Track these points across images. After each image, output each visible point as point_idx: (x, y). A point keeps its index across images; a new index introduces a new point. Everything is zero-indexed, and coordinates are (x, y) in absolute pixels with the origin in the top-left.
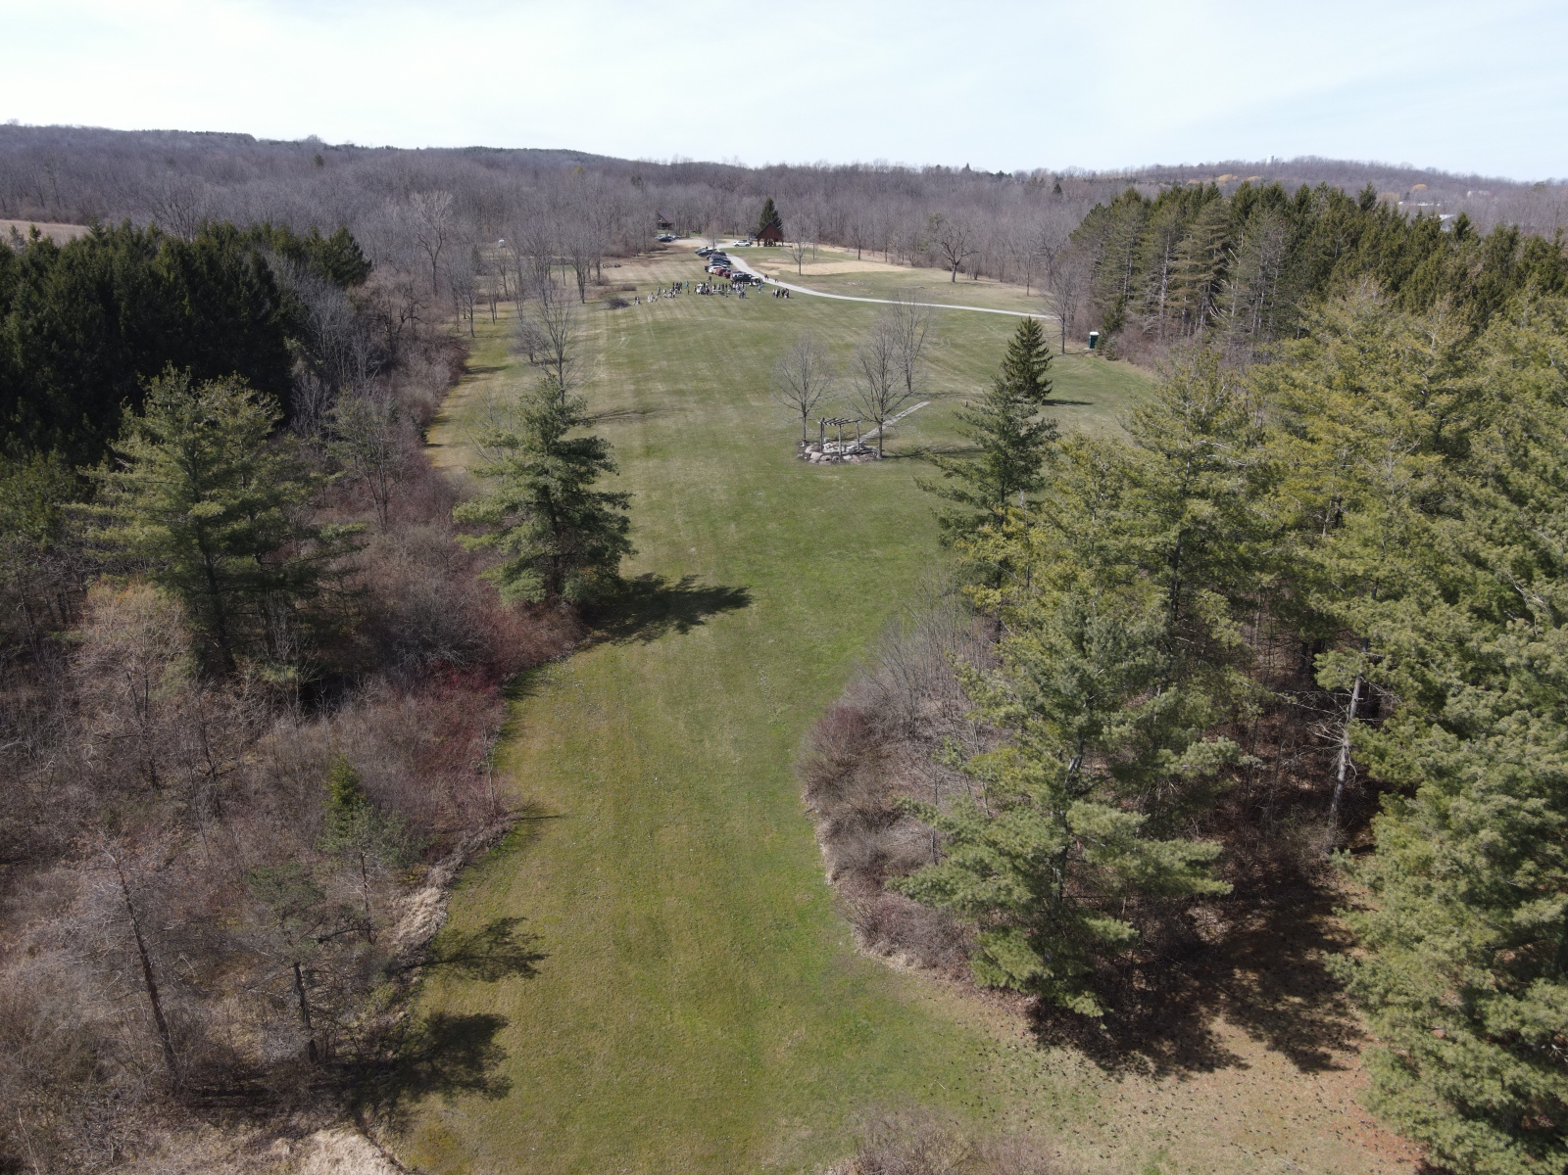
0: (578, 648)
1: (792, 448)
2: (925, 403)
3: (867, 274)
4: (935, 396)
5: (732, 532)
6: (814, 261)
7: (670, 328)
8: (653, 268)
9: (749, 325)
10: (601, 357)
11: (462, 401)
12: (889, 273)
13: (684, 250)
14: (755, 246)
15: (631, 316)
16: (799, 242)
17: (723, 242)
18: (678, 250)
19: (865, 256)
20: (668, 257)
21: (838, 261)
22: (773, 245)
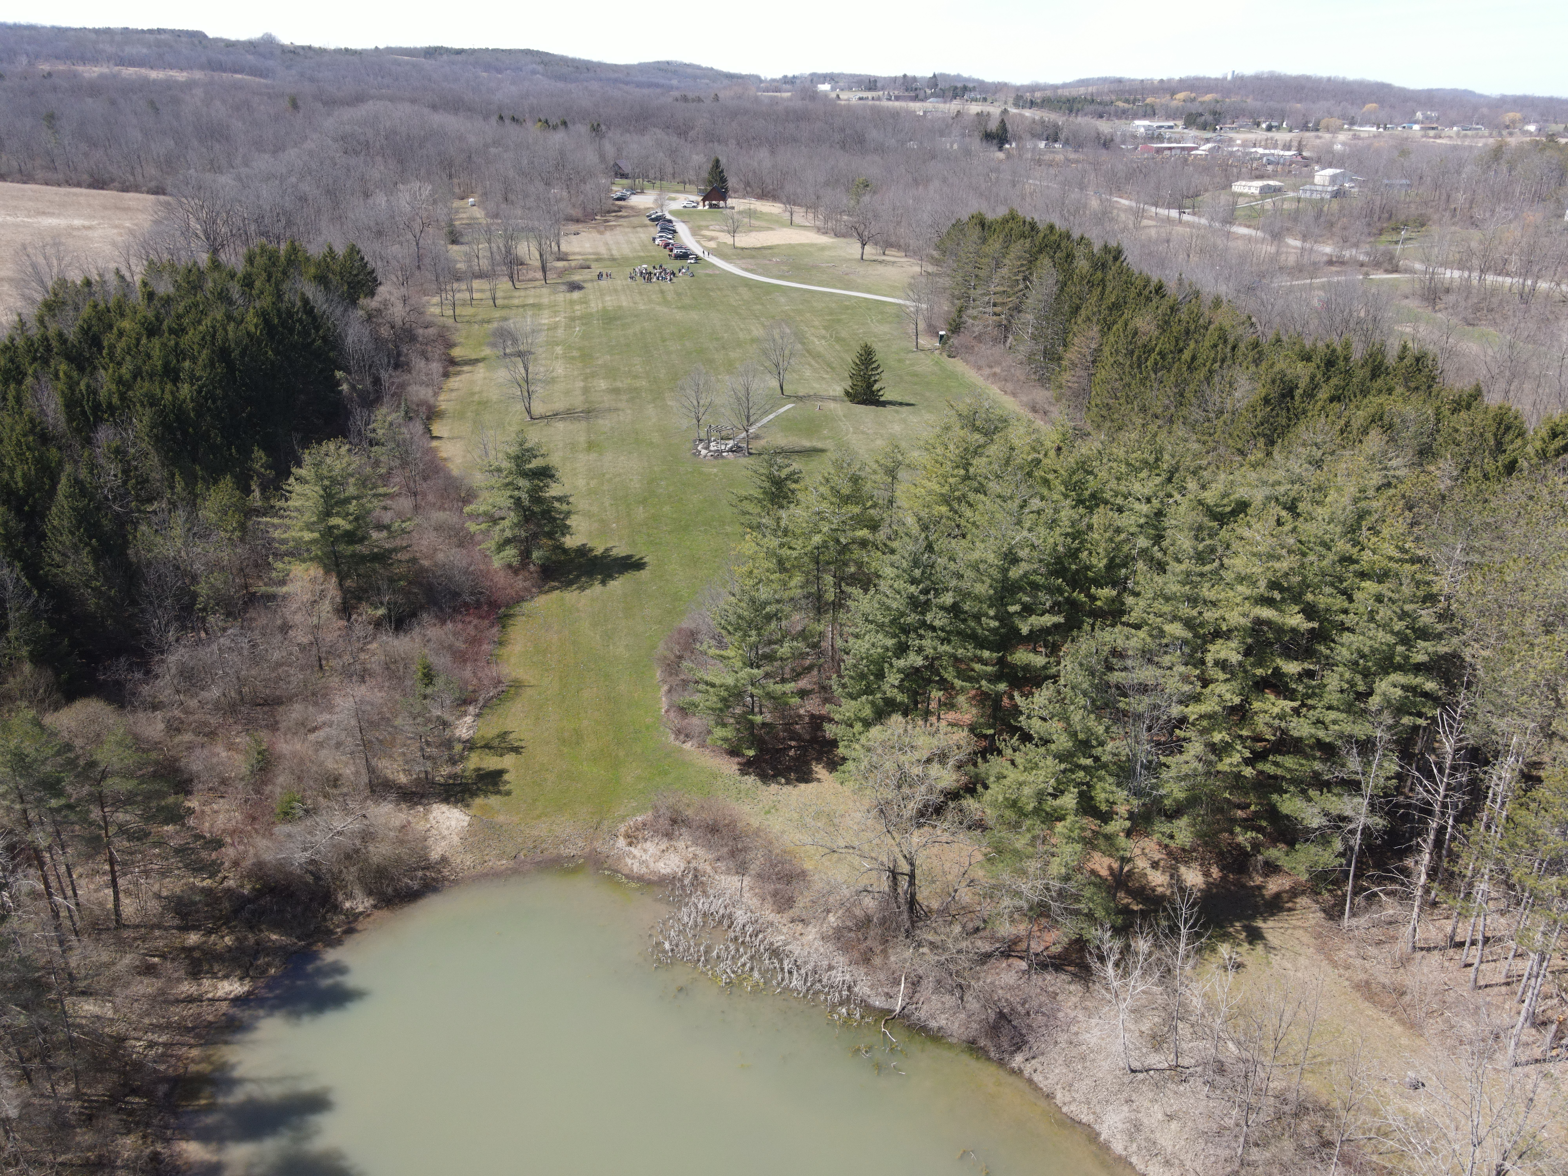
0: (542, 592)
1: (689, 445)
2: (790, 406)
3: (791, 246)
4: (800, 398)
5: (640, 513)
6: (752, 229)
7: (616, 319)
8: (608, 236)
9: (679, 315)
10: (559, 350)
11: (454, 394)
12: (812, 245)
13: (636, 212)
14: (700, 207)
15: (584, 301)
16: (744, 197)
17: (674, 199)
18: (631, 213)
19: (798, 218)
20: (622, 221)
21: (772, 229)
22: (716, 206)
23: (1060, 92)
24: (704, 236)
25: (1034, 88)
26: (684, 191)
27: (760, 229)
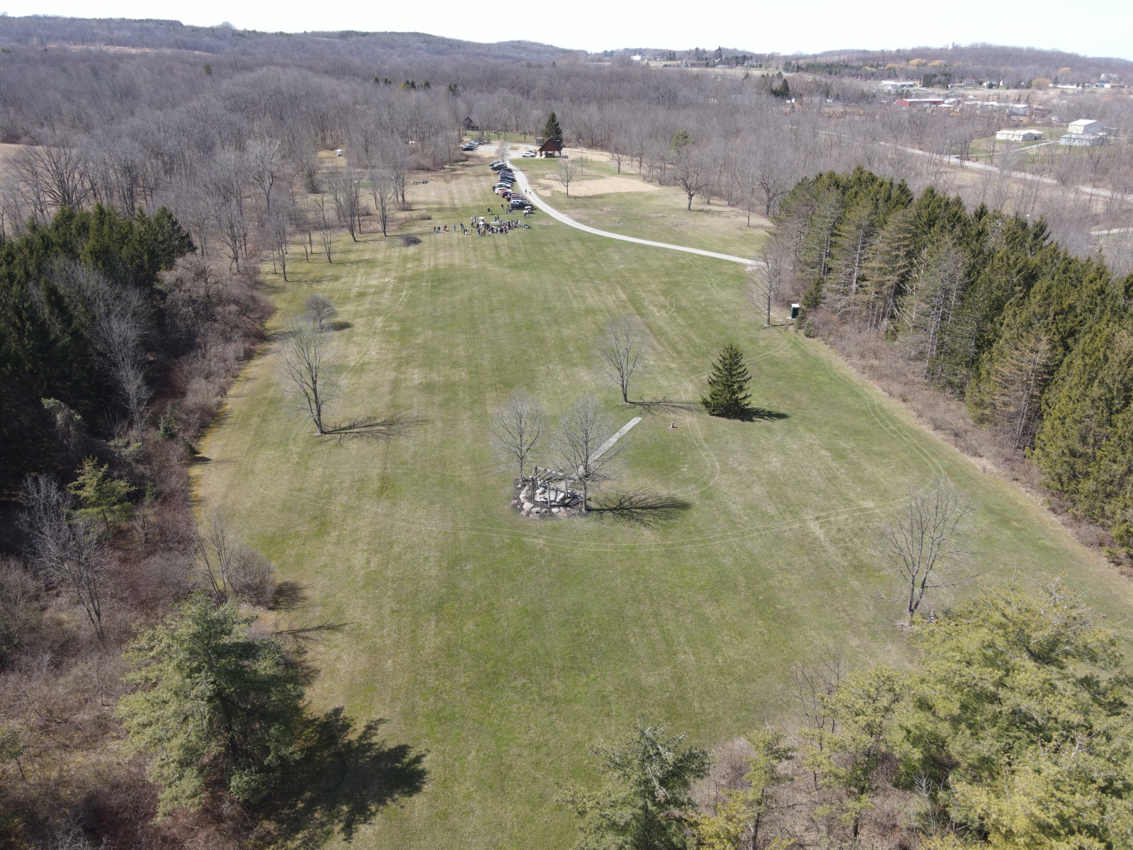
1: (509, 489)
2: (635, 421)
3: (620, 195)
4: (647, 407)
5: (430, 635)
6: (584, 177)
7: (446, 280)
8: (454, 185)
9: (511, 277)
10: (379, 322)
11: (248, 386)
12: (640, 194)
13: (481, 161)
14: (538, 157)
15: (417, 258)
16: (576, 147)
17: (515, 149)
18: (477, 162)
19: (625, 167)
20: (468, 170)
21: (601, 177)
22: (552, 156)
23: (819, 59)
24: (540, 185)
25: (797, 58)
26: (525, 142)
27: (591, 177)
